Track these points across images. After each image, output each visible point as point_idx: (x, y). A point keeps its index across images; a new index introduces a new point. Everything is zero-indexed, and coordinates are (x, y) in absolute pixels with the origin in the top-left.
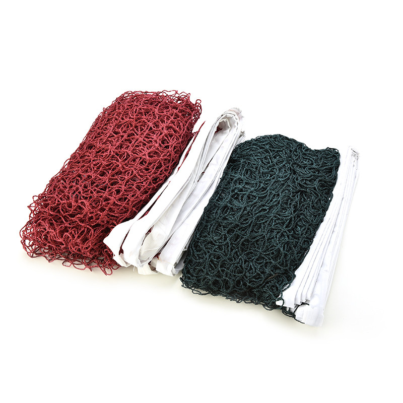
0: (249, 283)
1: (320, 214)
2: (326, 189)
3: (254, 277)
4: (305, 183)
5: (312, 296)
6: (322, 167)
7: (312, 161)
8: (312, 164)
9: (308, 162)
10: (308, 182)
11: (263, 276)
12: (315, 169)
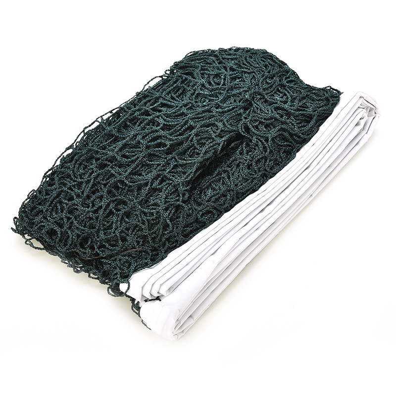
0: (99, 248)
1: (254, 178)
2: (288, 145)
3: (108, 241)
4: (257, 127)
5: (171, 289)
6: (298, 110)
7: (287, 98)
8: (285, 102)
9: (282, 97)
10: (262, 127)
11: (120, 242)
12: (285, 110)
